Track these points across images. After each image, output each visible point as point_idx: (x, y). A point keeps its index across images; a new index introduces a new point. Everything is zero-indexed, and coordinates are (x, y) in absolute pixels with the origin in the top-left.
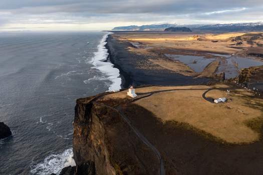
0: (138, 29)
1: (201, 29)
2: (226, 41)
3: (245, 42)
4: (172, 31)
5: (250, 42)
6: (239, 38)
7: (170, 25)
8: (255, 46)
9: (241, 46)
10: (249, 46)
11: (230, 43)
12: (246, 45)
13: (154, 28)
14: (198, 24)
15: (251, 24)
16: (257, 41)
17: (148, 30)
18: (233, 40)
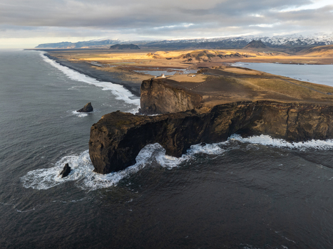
0: (73, 47)
1: (149, 46)
2: (178, 58)
3: (194, 59)
4: (119, 49)
5: (198, 58)
6: (189, 55)
7: (112, 41)
8: (202, 61)
9: (192, 62)
10: (197, 61)
11: (182, 59)
12: (195, 61)
13: (93, 44)
14: (143, 40)
15: (196, 40)
16: (203, 57)
17: (87, 47)
18: (184, 57)
